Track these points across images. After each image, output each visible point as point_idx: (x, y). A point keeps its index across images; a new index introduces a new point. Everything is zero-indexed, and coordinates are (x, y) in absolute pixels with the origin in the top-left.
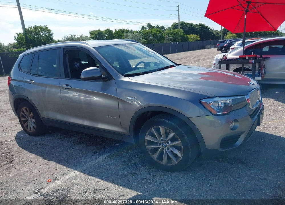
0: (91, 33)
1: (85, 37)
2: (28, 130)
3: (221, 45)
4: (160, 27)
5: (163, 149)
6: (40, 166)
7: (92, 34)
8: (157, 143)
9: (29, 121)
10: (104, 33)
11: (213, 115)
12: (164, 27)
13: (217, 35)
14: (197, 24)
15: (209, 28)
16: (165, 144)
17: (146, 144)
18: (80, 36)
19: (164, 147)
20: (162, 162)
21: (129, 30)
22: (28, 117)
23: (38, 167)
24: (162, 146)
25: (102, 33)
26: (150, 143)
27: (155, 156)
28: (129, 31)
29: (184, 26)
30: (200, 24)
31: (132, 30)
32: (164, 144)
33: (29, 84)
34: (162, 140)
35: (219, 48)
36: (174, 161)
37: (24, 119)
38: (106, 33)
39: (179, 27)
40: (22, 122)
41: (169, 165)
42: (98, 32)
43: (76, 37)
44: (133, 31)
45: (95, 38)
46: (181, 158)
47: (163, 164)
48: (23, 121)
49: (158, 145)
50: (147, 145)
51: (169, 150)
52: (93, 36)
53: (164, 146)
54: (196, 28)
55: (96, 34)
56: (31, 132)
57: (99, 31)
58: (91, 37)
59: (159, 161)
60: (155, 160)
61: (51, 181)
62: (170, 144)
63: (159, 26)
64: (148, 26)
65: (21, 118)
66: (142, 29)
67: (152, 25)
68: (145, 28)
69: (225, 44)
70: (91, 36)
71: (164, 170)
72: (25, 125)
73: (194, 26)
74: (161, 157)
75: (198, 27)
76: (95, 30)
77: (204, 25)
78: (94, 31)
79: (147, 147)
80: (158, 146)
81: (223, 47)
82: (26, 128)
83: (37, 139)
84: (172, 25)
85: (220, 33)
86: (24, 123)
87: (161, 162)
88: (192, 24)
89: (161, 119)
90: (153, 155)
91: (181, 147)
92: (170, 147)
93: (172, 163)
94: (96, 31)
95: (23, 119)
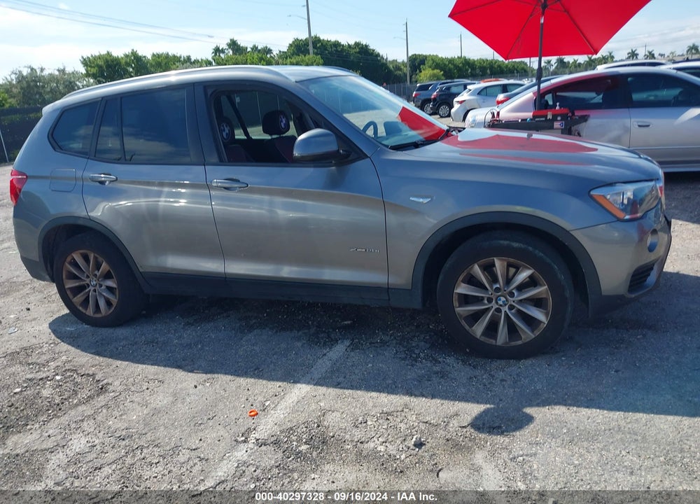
0: (86, 62)
1: (73, 73)
2: (90, 312)
3: (424, 95)
4: (260, 50)
5: (498, 310)
6: (196, 387)
7: (91, 67)
8: (482, 298)
9: (91, 288)
10: (123, 62)
11: (618, 220)
12: (270, 51)
13: (396, 71)
14: (350, 43)
15: (378, 55)
16: (503, 299)
17: (456, 303)
18: (58, 70)
19: (501, 305)
20: (496, 340)
21: (180, 57)
22: (88, 277)
23: (192, 391)
24: (497, 303)
25: (117, 64)
26: (466, 300)
27: (479, 329)
28: (182, 59)
29: (319, 48)
30: (357, 44)
31: (189, 58)
32: (500, 300)
33: (98, 184)
34: (498, 290)
35: (419, 103)
36: (525, 332)
37: (77, 284)
38: (128, 64)
39: (311, 51)
40: (68, 292)
41: (513, 343)
42: (107, 61)
43: (46, 73)
44: (193, 60)
45: (99, 77)
46: (546, 323)
47: (497, 344)
48: (70, 289)
49: (486, 302)
50: (458, 305)
51: (513, 311)
52: (94, 70)
53: (500, 303)
54: (348, 55)
55: (100, 67)
56: (98, 316)
57: (109, 58)
58: (88, 75)
59: (488, 339)
60: (478, 337)
61: (257, 414)
62: (517, 297)
63: (259, 48)
64: (229, 45)
65: (65, 281)
66: (216, 54)
67: (241, 45)
68: (223, 51)
69: (435, 93)
70: (87, 71)
71: (500, 357)
72: (77, 300)
73: (342, 49)
74: (492, 328)
75: (353, 51)
76: (97, 54)
77: (366, 46)
78: (95, 58)
79: (459, 310)
80: (485, 304)
81: (428, 101)
82: (80, 308)
83: (121, 332)
84: (291, 45)
85: (402, 67)
86: (75, 296)
87: (494, 341)
88: (337, 44)
89: (502, 242)
90: (474, 328)
91: (546, 299)
92: (517, 304)
93: (520, 338)
94: (100, 57)
95: (70, 284)
